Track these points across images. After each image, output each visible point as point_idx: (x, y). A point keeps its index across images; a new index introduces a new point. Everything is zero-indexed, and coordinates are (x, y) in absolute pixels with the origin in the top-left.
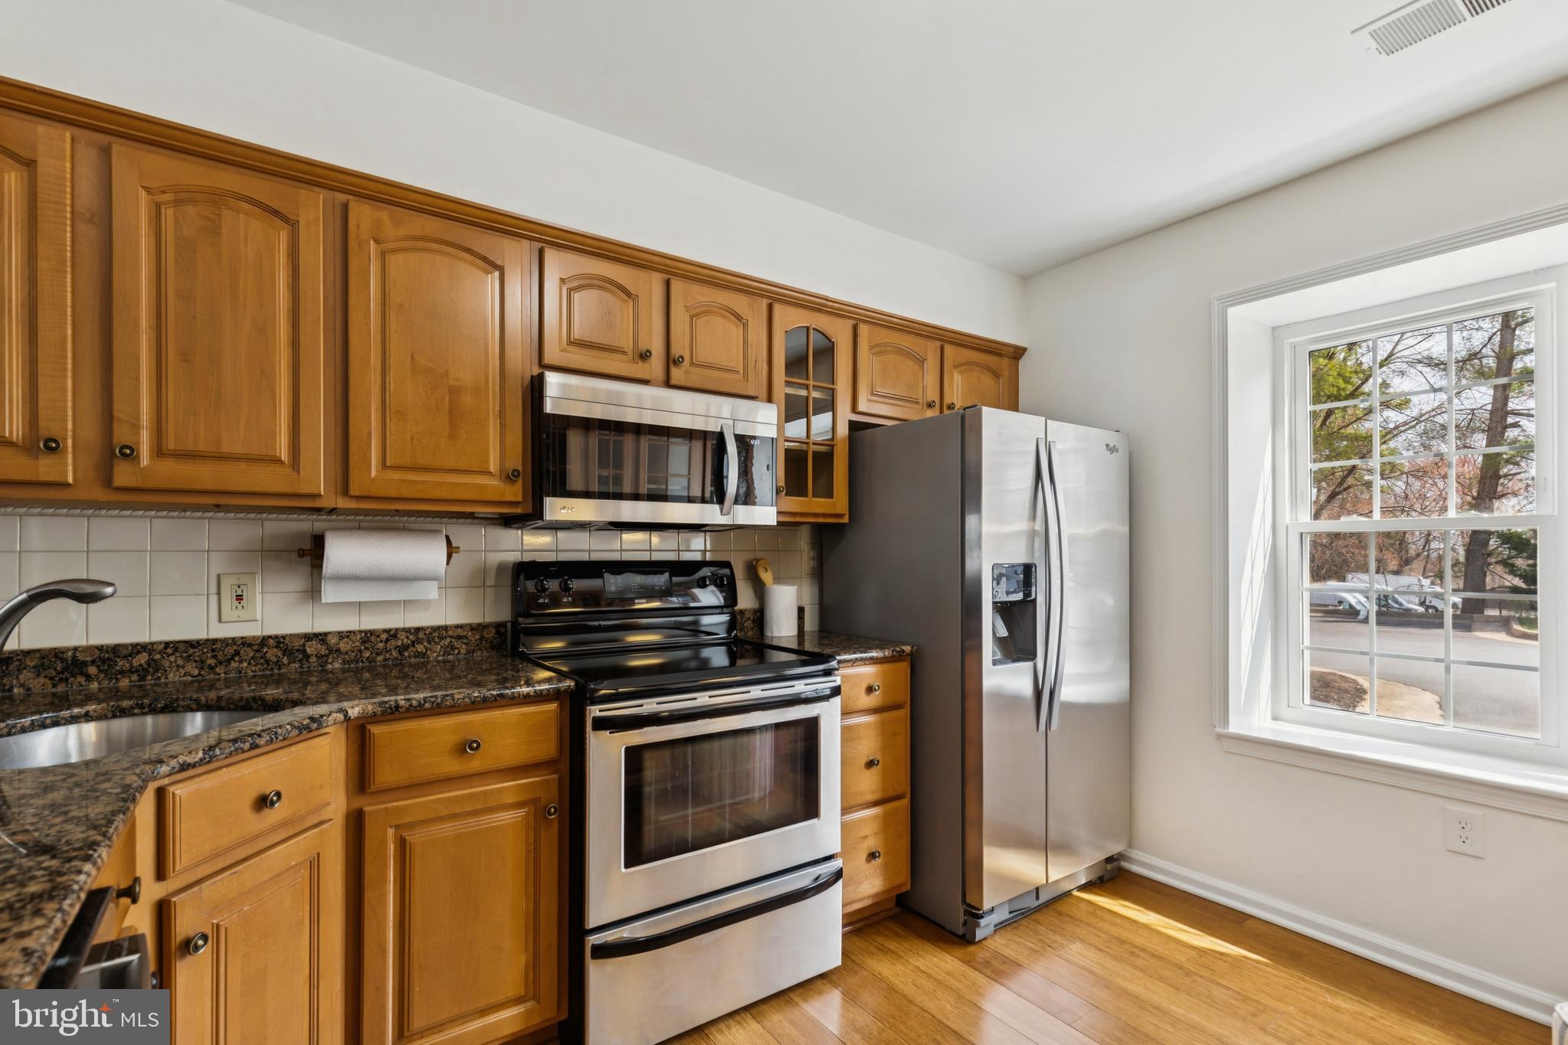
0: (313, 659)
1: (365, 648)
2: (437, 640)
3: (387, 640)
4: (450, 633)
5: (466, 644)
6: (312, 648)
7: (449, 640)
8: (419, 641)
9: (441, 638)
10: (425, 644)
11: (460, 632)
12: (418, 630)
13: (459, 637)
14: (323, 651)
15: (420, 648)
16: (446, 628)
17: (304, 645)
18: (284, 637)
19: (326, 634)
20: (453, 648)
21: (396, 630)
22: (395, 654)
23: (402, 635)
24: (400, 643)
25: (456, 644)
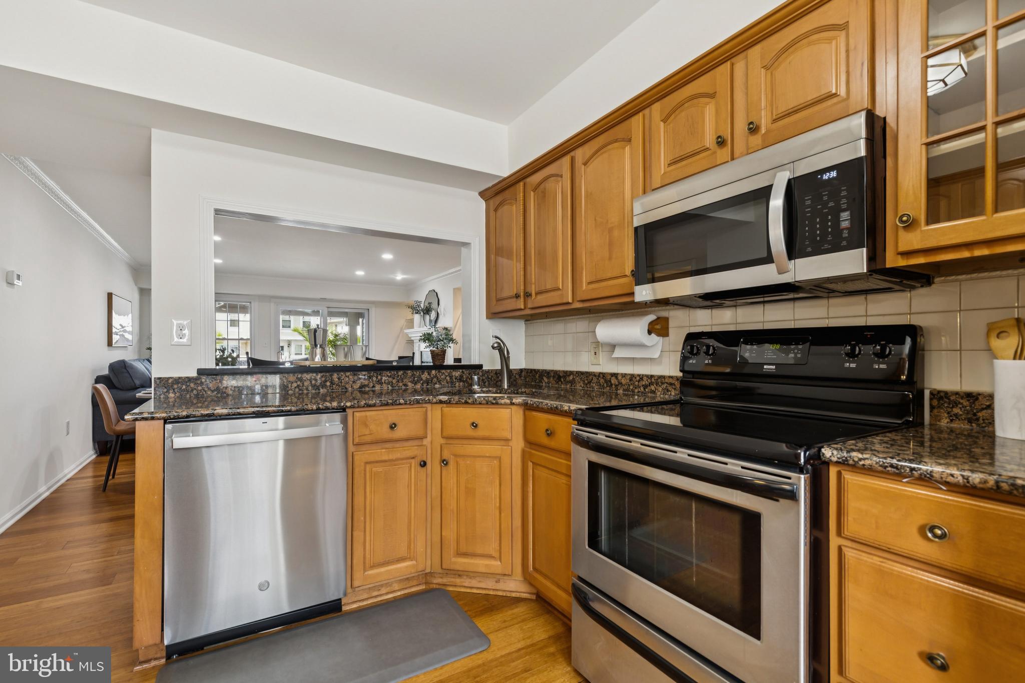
0: (614, 386)
1: (631, 384)
2: (660, 384)
3: (639, 381)
4: (666, 380)
5: (675, 389)
6: (614, 381)
7: (666, 385)
8: (651, 384)
9: (662, 383)
10: (655, 385)
11: (671, 381)
12: (652, 376)
13: (671, 384)
14: (617, 383)
15: (653, 388)
16: (664, 377)
17: (611, 379)
18: (605, 374)
19: (618, 374)
20: (668, 391)
21: (643, 375)
22: (642, 389)
23: (645, 379)
24: (644, 384)
25: (670, 388)
